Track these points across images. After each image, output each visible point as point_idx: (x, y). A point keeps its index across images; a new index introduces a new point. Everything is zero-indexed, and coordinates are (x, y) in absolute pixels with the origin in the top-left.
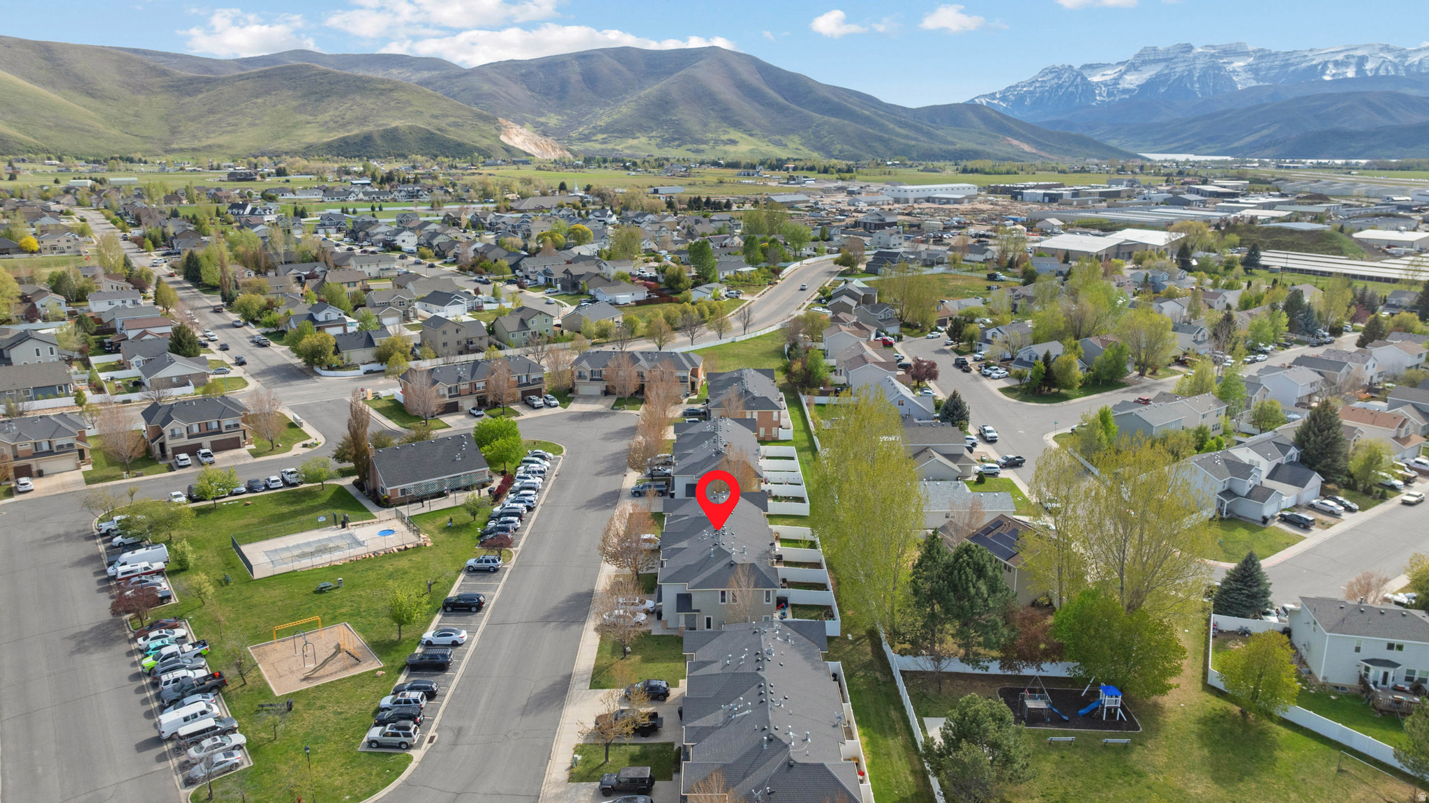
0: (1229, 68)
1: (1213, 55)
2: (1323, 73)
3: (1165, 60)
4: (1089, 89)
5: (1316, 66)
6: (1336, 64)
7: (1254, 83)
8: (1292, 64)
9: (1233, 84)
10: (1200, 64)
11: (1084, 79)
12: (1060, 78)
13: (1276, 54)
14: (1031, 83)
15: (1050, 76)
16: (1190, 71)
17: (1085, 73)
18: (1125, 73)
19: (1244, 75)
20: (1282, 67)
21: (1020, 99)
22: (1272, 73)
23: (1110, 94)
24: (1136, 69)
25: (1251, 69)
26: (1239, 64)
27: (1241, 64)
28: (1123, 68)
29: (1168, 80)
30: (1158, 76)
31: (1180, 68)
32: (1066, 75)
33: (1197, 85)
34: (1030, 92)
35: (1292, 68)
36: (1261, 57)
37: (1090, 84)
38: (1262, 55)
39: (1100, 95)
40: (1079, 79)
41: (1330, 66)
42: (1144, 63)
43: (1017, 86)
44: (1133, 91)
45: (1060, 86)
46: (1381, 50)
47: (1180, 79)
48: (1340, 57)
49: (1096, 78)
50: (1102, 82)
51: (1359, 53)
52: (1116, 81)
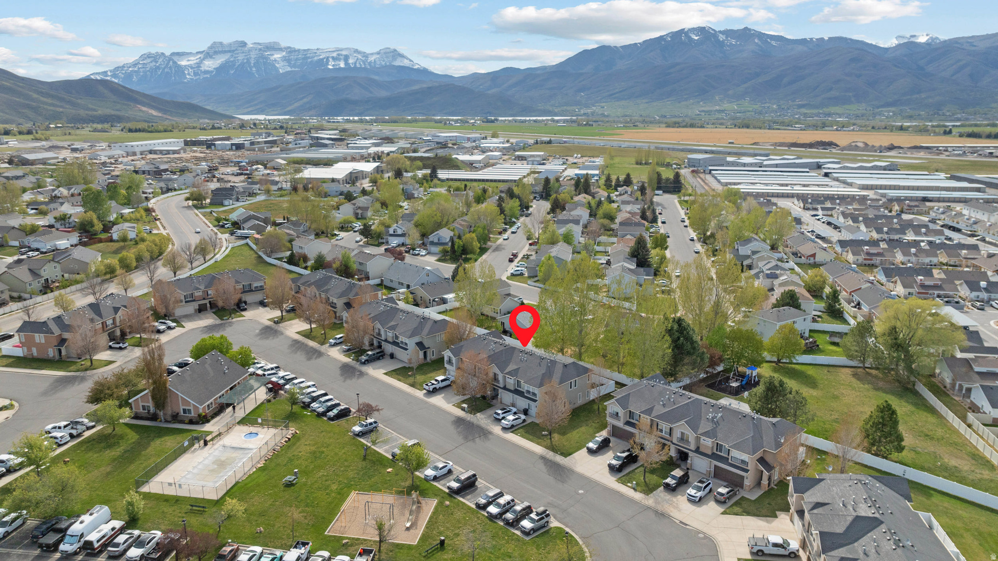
0: (272, 58)
1: (260, 50)
2: (327, 64)
3: (230, 51)
4: (180, 70)
5: (323, 59)
6: (334, 59)
7: (289, 69)
8: (309, 58)
9: (277, 69)
10: (253, 55)
11: (175, 63)
12: (157, 62)
13: (299, 50)
14: (135, 64)
15: (149, 60)
16: (247, 59)
17: (175, 58)
18: (204, 59)
19: (282, 64)
20: (303, 59)
21: (129, 76)
22: (299, 62)
23: (195, 74)
24: (211, 57)
25: (284, 59)
26: (277, 56)
27: (279, 56)
28: (201, 56)
29: (234, 65)
30: (227, 62)
31: (241, 57)
32: (161, 60)
33: (254, 69)
34: (135, 72)
35: (309, 60)
36: (290, 52)
37: (179, 66)
38: (291, 51)
39: (189, 74)
40: (171, 63)
41: (331, 60)
42: (216, 53)
43: (123, 67)
44: (213, 72)
45: (158, 68)
46: (355, 52)
47: (243, 64)
48: (335, 55)
49: (183, 63)
50: (188, 66)
51: (344, 53)
52: (198, 65)
